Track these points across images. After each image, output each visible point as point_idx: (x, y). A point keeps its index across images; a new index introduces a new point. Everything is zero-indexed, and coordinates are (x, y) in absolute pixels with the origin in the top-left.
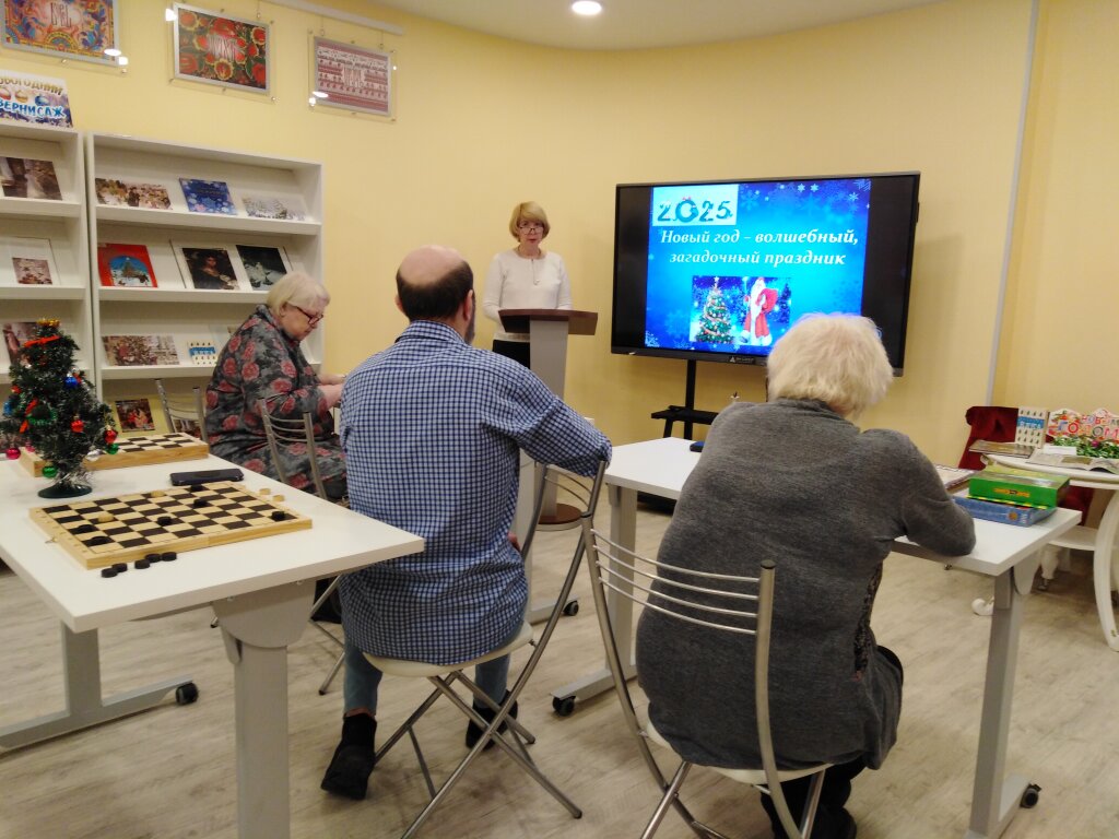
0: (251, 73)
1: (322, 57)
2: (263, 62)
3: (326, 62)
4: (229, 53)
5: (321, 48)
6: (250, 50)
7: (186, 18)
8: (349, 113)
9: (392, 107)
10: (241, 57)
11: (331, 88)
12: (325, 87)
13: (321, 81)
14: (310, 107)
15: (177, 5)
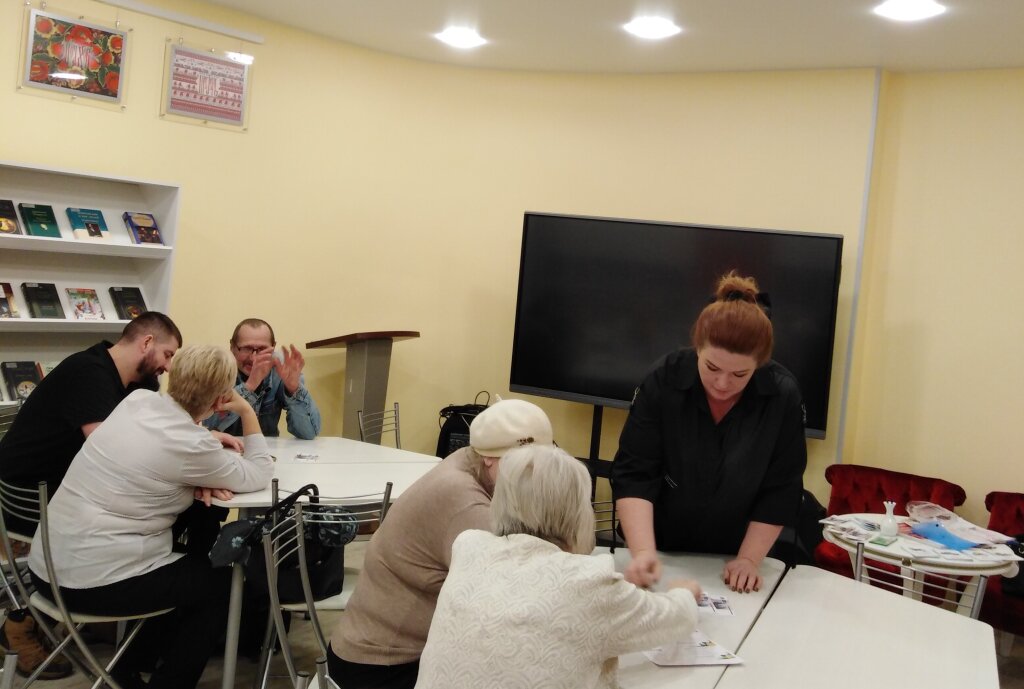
0: (104, 82)
1: (178, 65)
2: (117, 70)
3: (182, 70)
4: (83, 61)
5: (178, 56)
6: (105, 57)
7: (44, 24)
8: (200, 122)
9: (245, 116)
10: (96, 65)
11: (184, 97)
12: (178, 96)
13: (175, 89)
14: (162, 115)
15: (35, 12)
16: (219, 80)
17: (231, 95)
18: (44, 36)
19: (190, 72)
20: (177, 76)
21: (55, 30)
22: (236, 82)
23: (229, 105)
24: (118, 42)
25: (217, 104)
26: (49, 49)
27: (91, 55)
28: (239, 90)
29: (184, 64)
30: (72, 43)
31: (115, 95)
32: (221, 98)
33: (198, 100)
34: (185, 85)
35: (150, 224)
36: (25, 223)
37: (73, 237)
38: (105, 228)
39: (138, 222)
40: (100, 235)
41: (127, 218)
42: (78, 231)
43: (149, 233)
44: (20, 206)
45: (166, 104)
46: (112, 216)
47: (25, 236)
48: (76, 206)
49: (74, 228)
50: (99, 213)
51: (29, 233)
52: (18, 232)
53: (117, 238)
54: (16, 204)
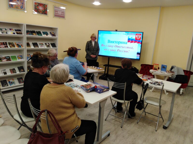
0: (45, 12)
2: (47, 10)
6: (45, 8)
7: (36, 3)
8: (59, 18)
9: (65, 17)
10: (43, 10)
11: (56, 14)
12: (55, 14)
13: (55, 13)
14: (53, 17)
15: (34, 1)
16: (61, 11)
17: (63, 14)
18: (36, 5)
19: (57, 10)
20: (55, 11)
21: (37, 4)
22: (63, 12)
23: (63, 16)
24: (46, 6)
25: (61, 15)
26: (37, 7)
27: (43, 8)
28: (64, 13)
29: (56, 9)
30: (40, 6)
31: (47, 14)
32: (62, 14)
33: (58, 15)
34: (56, 12)
35: (54, 34)
36: (37, 34)
37: (44, 36)
38: (48, 34)
39: (52, 33)
40: (47, 35)
41: (50, 33)
42: (45, 35)
43: (54, 35)
44: (36, 31)
45: (54, 15)
46: (49, 33)
47: (37, 36)
48: (44, 31)
49: (44, 34)
50: (47, 32)
51: (38, 35)
52: (36, 35)
53: (50, 36)
54: (35, 31)
